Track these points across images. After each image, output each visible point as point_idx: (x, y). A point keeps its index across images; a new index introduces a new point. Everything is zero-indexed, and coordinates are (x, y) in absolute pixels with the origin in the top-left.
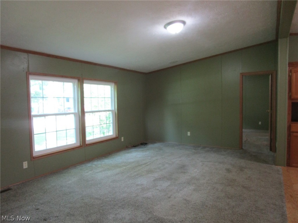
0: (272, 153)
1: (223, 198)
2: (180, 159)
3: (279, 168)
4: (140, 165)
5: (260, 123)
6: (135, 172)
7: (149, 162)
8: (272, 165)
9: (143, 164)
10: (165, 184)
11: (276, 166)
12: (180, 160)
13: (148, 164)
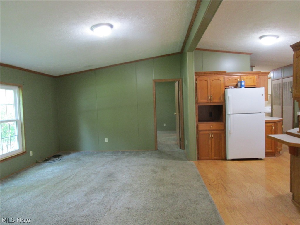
0: (182, 151)
1: (160, 198)
2: (104, 167)
3: (192, 162)
4: (62, 181)
5: (165, 125)
6: (59, 189)
7: (71, 176)
8: (186, 160)
9: (66, 179)
10: (100, 196)
11: (190, 162)
12: (105, 169)
13: (71, 177)
